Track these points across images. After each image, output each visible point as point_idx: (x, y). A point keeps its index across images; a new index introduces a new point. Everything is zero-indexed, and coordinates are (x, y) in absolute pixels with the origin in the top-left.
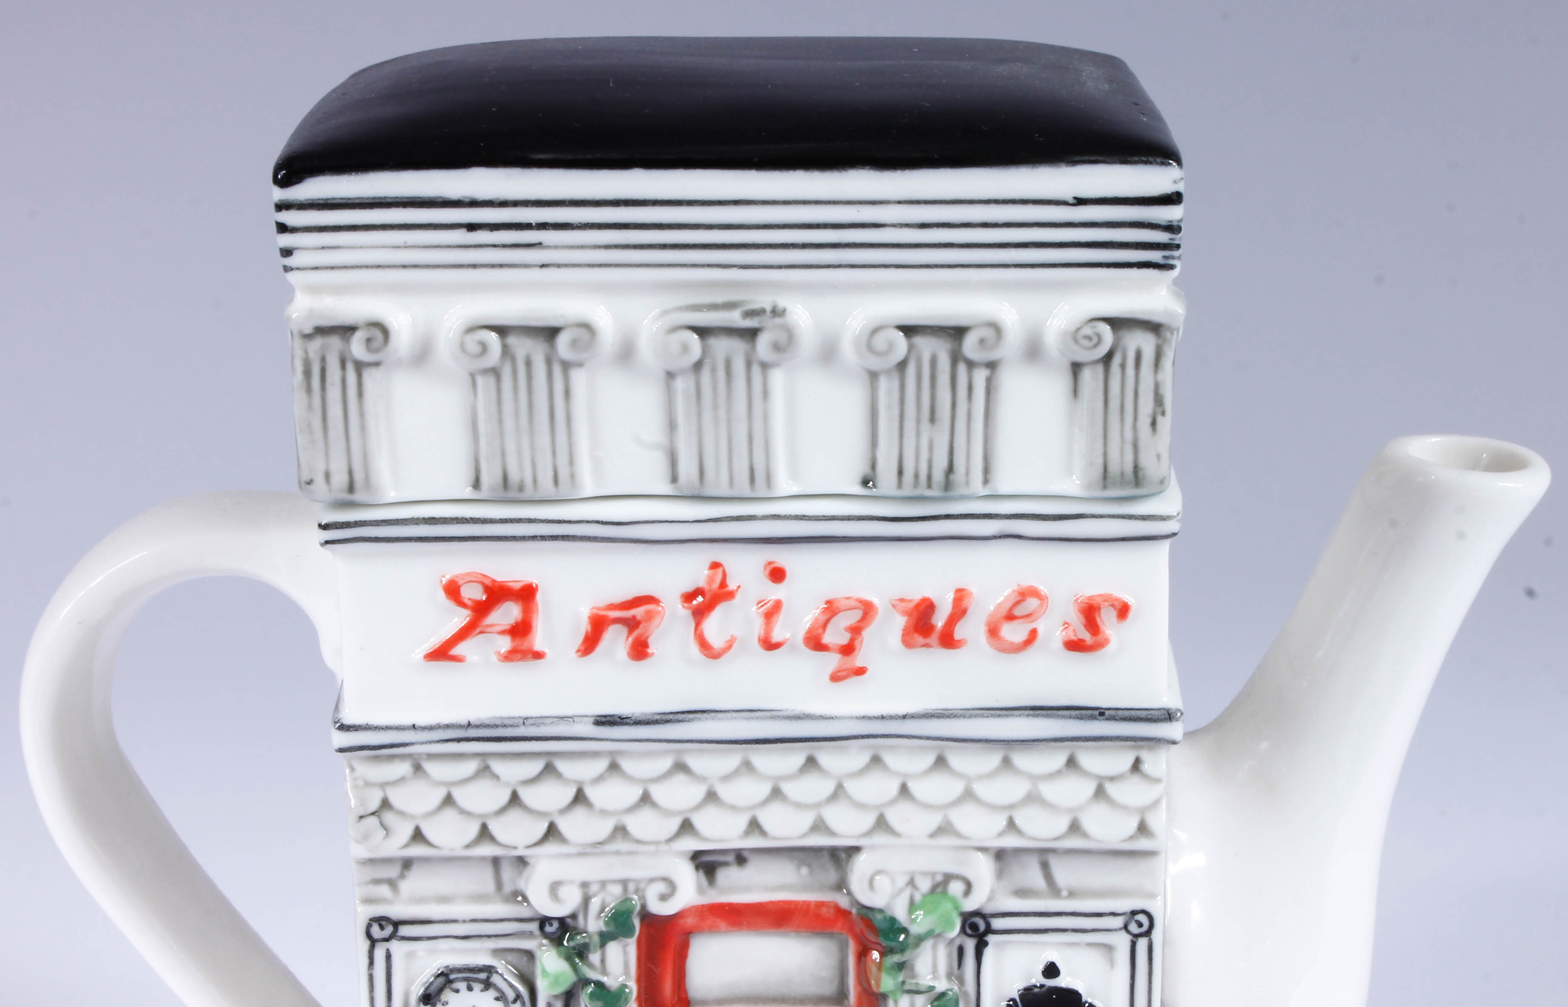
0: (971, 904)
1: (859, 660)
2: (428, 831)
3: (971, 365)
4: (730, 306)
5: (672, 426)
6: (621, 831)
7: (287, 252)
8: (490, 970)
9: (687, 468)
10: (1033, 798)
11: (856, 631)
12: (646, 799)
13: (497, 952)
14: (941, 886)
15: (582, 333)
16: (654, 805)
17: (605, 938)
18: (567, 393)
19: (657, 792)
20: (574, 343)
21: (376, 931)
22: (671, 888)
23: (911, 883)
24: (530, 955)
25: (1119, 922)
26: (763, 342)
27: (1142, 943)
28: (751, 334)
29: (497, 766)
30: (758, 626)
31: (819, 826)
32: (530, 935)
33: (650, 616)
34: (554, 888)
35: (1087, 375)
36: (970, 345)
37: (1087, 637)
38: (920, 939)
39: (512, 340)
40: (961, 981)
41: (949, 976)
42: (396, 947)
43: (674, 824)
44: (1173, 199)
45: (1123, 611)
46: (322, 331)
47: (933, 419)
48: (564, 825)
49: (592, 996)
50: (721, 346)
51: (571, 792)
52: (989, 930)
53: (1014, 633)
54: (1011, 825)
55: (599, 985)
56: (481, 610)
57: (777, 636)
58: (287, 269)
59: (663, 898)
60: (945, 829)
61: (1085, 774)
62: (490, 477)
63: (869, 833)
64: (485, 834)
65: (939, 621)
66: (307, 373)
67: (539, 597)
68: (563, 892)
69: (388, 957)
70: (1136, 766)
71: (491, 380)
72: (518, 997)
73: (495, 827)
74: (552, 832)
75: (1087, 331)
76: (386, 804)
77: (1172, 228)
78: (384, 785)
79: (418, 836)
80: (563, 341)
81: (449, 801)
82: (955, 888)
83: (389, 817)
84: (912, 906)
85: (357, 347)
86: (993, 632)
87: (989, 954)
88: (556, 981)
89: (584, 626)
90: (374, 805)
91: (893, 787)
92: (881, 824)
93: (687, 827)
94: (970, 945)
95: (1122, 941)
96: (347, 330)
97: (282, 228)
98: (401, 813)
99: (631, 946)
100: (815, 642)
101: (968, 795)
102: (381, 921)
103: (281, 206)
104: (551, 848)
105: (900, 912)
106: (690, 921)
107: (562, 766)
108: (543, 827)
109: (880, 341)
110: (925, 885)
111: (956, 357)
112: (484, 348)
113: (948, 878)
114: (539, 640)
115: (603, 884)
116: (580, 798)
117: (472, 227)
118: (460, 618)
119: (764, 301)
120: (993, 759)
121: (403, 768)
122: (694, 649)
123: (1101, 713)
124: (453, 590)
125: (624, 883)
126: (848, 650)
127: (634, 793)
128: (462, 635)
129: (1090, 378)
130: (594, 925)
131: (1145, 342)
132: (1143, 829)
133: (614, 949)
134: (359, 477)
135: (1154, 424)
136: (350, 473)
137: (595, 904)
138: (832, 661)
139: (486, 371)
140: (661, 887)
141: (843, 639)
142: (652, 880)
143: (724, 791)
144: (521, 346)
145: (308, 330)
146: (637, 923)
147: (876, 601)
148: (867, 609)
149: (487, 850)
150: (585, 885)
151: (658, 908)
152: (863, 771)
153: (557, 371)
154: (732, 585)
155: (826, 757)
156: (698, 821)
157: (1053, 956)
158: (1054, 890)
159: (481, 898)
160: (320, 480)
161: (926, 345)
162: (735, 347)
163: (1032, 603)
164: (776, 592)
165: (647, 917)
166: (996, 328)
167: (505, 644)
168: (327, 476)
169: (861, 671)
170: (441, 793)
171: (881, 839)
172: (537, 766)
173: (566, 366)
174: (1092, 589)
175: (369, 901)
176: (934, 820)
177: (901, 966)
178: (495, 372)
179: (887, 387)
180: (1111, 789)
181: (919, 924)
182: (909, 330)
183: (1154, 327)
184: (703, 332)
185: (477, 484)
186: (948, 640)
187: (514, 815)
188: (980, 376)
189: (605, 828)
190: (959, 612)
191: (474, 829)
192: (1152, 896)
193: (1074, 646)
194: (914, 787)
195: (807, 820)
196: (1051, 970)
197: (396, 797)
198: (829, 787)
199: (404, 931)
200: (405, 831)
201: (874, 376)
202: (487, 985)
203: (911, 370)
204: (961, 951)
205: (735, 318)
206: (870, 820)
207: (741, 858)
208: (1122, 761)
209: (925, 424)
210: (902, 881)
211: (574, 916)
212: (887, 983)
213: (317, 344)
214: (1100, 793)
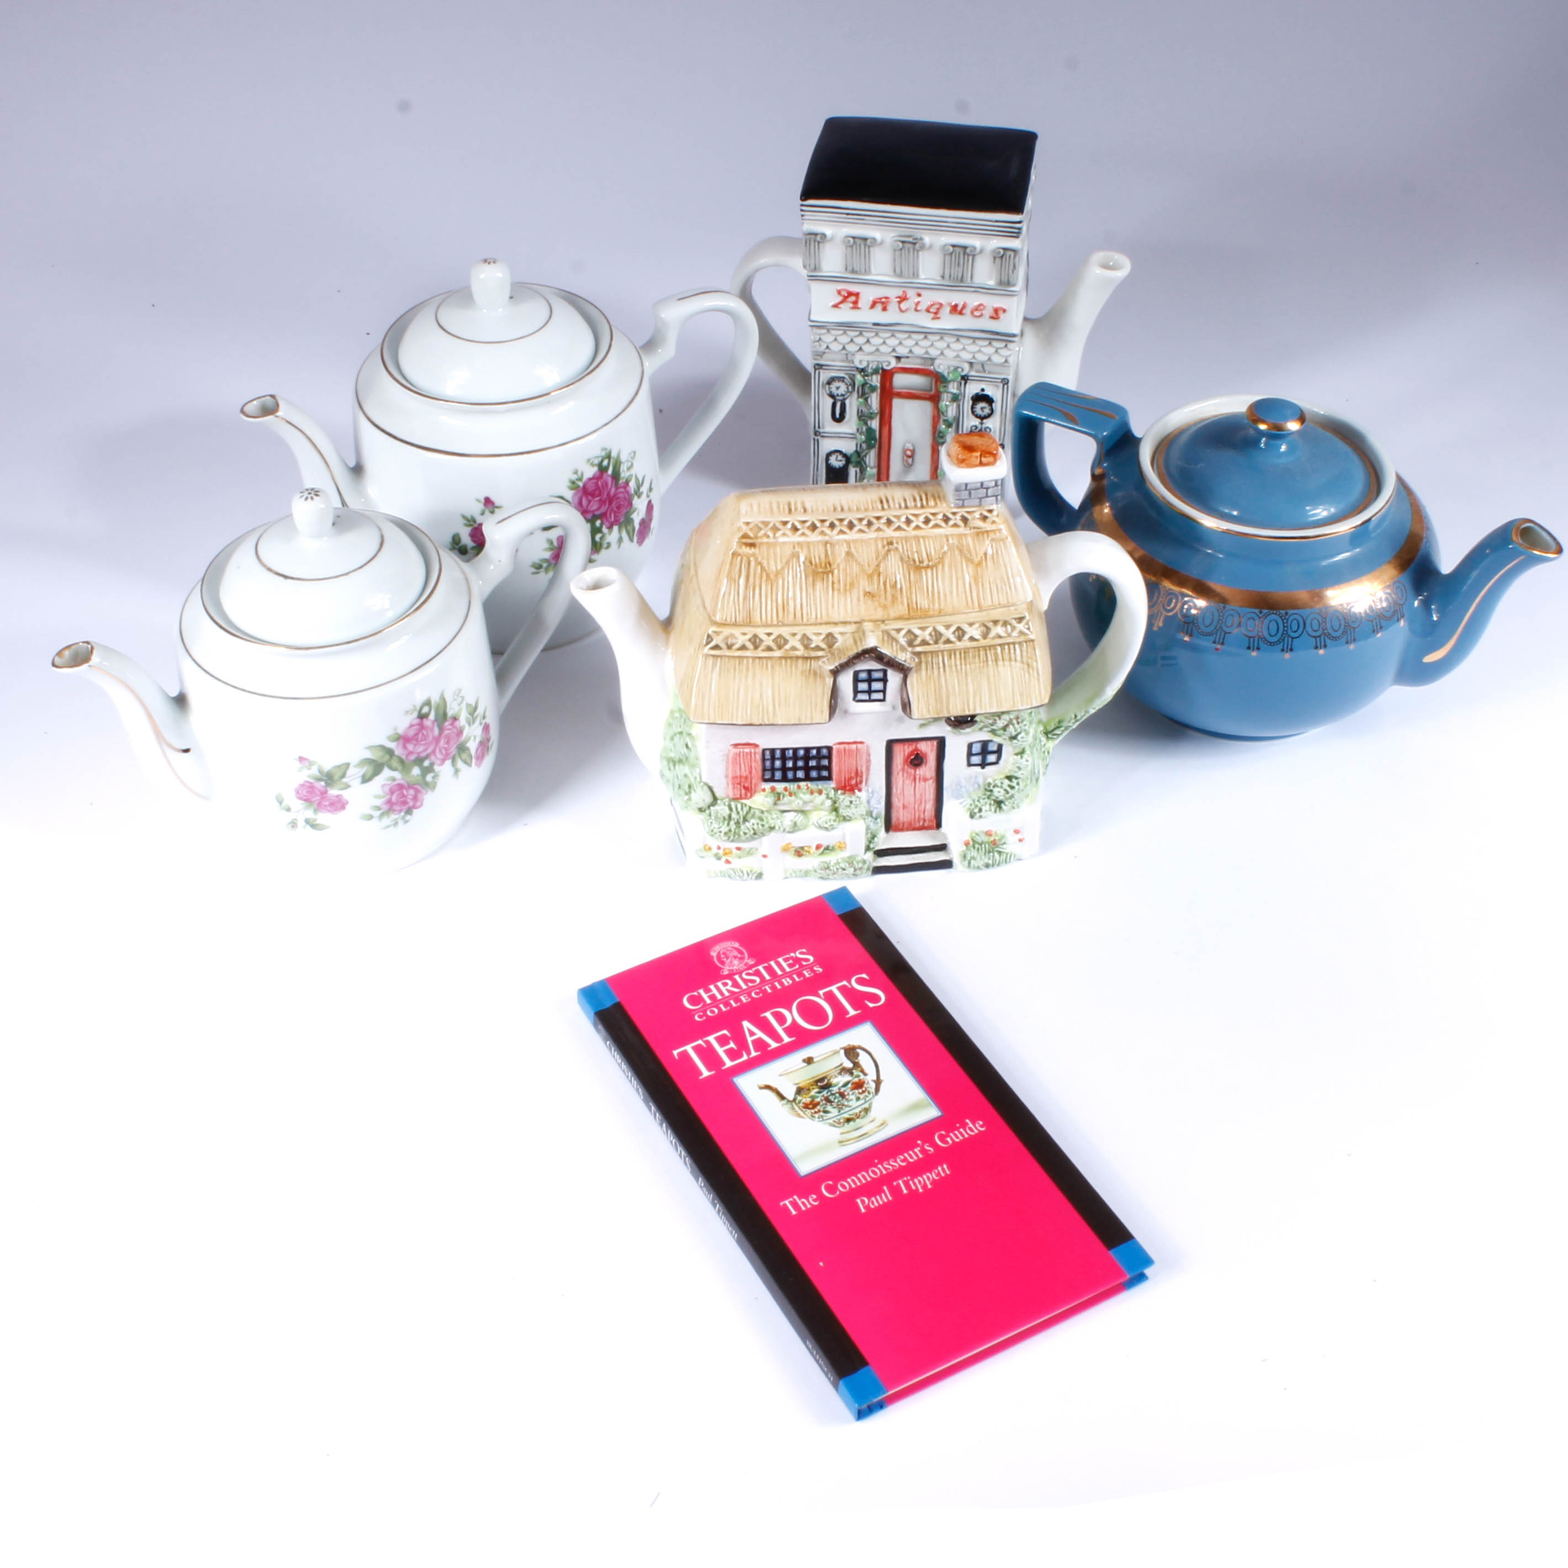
0: (963, 374)
1: (938, 316)
2: (830, 346)
3: (968, 255)
4: (909, 236)
5: (895, 261)
6: (877, 350)
7: (803, 216)
8: (844, 378)
9: (898, 270)
10: (980, 351)
11: (938, 309)
12: (884, 343)
13: (846, 374)
14: (956, 368)
15: (873, 240)
16: (886, 344)
17: (872, 374)
18: (869, 252)
19: (887, 341)
20: (871, 242)
21: (816, 367)
22: (889, 364)
23: (949, 368)
24: (854, 375)
25: (1000, 381)
26: (917, 246)
27: (1006, 386)
28: (915, 244)
29: (848, 332)
30: (914, 306)
31: (927, 353)
32: (854, 371)
33: (888, 302)
34: (861, 362)
35: (997, 259)
36: (968, 251)
37: (995, 316)
38: (950, 381)
39: (856, 240)
40: (960, 390)
41: (958, 389)
42: (821, 371)
43: (891, 349)
44: (1020, 222)
45: (1004, 311)
46: (810, 234)
47: (959, 265)
48: (864, 347)
49: (869, 387)
50: (907, 245)
51: (865, 340)
52: (968, 379)
53: (977, 313)
54: (974, 357)
55: (871, 385)
56: (845, 298)
57: (919, 308)
58: (803, 219)
59: (887, 366)
60: (958, 356)
61: (993, 347)
62: (850, 268)
63: (939, 356)
64: (844, 348)
65: (959, 308)
66: (806, 243)
67: (860, 295)
68: (863, 362)
69: (819, 373)
70: (1006, 346)
71: (851, 248)
72: (851, 385)
73: (847, 347)
74: (861, 349)
75: (997, 250)
76: (820, 339)
77: (1019, 229)
78: (820, 335)
79: (828, 347)
80: (868, 242)
81: (836, 339)
82: (960, 370)
83: (821, 342)
84: (949, 373)
85: (818, 238)
86: (972, 313)
87: (967, 385)
88: (860, 382)
89: (871, 303)
90: (817, 339)
91: (945, 345)
92: (942, 353)
93: (894, 350)
94: (963, 382)
95: (1001, 385)
96: (816, 234)
97: (802, 210)
98: (823, 342)
99: (879, 377)
100: (928, 311)
101: (964, 349)
102: (818, 365)
103: (802, 205)
104: (860, 353)
105: (946, 374)
106: (894, 370)
107: (864, 333)
108: (858, 348)
109: (946, 248)
110: (952, 368)
111: (964, 254)
112: (849, 241)
113: (958, 367)
114: (860, 305)
115: (873, 362)
116: (868, 341)
117: (848, 214)
118: (840, 299)
119: (918, 236)
120: (971, 341)
121: (824, 331)
122: (898, 310)
123: (997, 334)
124: (839, 292)
125: (878, 362)
126: (936, 313)
127: (882, 341)
128: (841, 302)
129: (998, 261)
130: (870, 371)
131: (1012, 254)
132: (1006, 361)
133: (874, 377)
134: (817, 266)
135: (1013, 272)
136: (815, 266)
137: (870, 366)
138: (932, 315)
139: (850, 246)
140: (887, 363)
141: (935, 311)
142: (885, 362)
143: (904, 342)
144: (858, 241)
145: (807, 233)
146: (880, 371)
147: (943, 303)
148: (941, 305)
149: (844, 352)
150: (868, 362)
151: (885, 367)
152: (938, 340)
153: (867, 248)
154: (908, 296)
155: (930, 337)
156: (897, 349)
157: (983, 386)
158: (984, 371)
159: (843, 361)
160: (808, 266)
161: (958, 250)
162: (911, 246)
163: (982, 307)
164: (919, 299)
165: (883, 369)
166: (975, 248)
167: (851, 305)
168: (810, 265)
169: (939, 318)
170: (834, 337)
171: (942, 357)
172: (858, 333)
173: (869, 247)
174: (996, 306)
175: (815, 359)
176: (955, 354)
177: (945, 386)
178: (852, 247)
179: (948, 258)
180: (999, 351)
181: (951, 377)
182: (954, 246)
183: (1014, 251)
184: (903, 242)
185: (846, 269)
186: (961, 313)
187: (852, 344)
188: (971, 258)
189: (874, 349)
190: (964, 307)
191: (841, 347)
192: (1009, 375)
193: (992, 317)
194: (951, 345)
195: (924, 351)
196: (983, 390)
197: (823, 337)
198: (930, 343)
199: (824, 367)
200: (825, 346)
201: (945, 255)
202: (843, 381)
203: (954, 254)
204: (961, 384)
205: (910, 240)
206: (939, 352)
207: (907, 357)
208: (1003, 344)
209: (957, 267)
210: (946, 367)
211: (865, 368)
212: (942, 390)
213: (808, 237)
214: (996, 351)
